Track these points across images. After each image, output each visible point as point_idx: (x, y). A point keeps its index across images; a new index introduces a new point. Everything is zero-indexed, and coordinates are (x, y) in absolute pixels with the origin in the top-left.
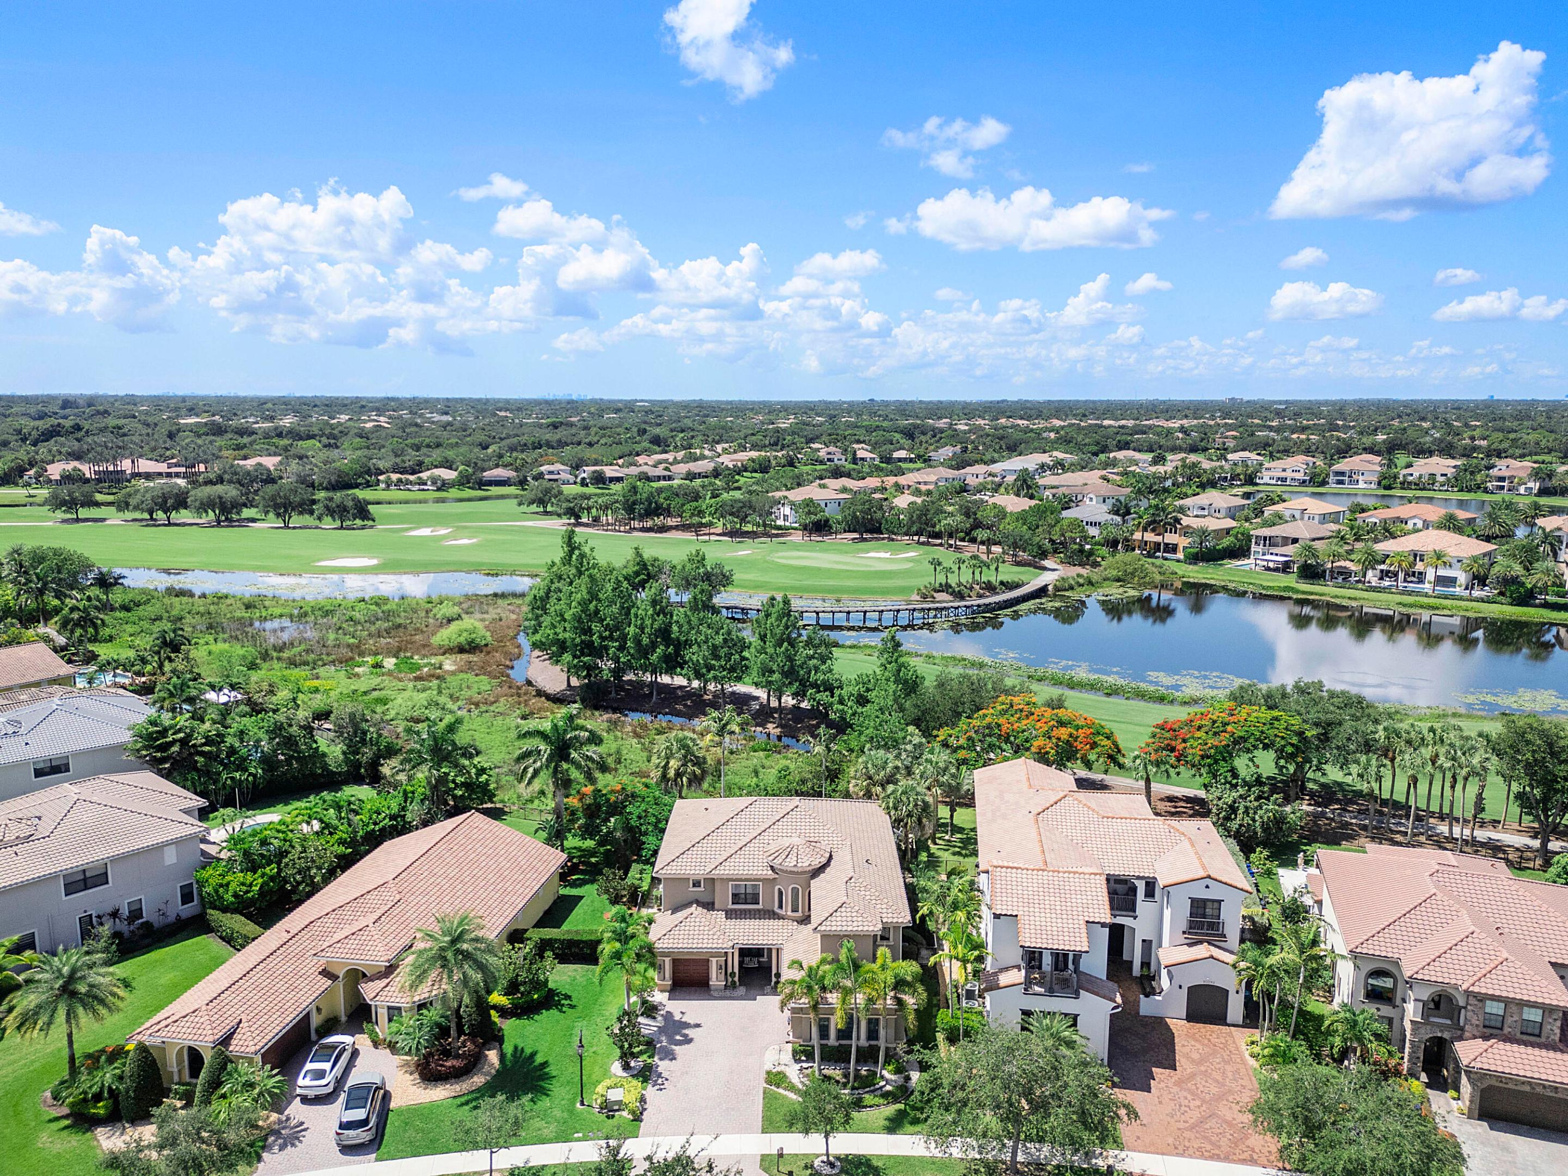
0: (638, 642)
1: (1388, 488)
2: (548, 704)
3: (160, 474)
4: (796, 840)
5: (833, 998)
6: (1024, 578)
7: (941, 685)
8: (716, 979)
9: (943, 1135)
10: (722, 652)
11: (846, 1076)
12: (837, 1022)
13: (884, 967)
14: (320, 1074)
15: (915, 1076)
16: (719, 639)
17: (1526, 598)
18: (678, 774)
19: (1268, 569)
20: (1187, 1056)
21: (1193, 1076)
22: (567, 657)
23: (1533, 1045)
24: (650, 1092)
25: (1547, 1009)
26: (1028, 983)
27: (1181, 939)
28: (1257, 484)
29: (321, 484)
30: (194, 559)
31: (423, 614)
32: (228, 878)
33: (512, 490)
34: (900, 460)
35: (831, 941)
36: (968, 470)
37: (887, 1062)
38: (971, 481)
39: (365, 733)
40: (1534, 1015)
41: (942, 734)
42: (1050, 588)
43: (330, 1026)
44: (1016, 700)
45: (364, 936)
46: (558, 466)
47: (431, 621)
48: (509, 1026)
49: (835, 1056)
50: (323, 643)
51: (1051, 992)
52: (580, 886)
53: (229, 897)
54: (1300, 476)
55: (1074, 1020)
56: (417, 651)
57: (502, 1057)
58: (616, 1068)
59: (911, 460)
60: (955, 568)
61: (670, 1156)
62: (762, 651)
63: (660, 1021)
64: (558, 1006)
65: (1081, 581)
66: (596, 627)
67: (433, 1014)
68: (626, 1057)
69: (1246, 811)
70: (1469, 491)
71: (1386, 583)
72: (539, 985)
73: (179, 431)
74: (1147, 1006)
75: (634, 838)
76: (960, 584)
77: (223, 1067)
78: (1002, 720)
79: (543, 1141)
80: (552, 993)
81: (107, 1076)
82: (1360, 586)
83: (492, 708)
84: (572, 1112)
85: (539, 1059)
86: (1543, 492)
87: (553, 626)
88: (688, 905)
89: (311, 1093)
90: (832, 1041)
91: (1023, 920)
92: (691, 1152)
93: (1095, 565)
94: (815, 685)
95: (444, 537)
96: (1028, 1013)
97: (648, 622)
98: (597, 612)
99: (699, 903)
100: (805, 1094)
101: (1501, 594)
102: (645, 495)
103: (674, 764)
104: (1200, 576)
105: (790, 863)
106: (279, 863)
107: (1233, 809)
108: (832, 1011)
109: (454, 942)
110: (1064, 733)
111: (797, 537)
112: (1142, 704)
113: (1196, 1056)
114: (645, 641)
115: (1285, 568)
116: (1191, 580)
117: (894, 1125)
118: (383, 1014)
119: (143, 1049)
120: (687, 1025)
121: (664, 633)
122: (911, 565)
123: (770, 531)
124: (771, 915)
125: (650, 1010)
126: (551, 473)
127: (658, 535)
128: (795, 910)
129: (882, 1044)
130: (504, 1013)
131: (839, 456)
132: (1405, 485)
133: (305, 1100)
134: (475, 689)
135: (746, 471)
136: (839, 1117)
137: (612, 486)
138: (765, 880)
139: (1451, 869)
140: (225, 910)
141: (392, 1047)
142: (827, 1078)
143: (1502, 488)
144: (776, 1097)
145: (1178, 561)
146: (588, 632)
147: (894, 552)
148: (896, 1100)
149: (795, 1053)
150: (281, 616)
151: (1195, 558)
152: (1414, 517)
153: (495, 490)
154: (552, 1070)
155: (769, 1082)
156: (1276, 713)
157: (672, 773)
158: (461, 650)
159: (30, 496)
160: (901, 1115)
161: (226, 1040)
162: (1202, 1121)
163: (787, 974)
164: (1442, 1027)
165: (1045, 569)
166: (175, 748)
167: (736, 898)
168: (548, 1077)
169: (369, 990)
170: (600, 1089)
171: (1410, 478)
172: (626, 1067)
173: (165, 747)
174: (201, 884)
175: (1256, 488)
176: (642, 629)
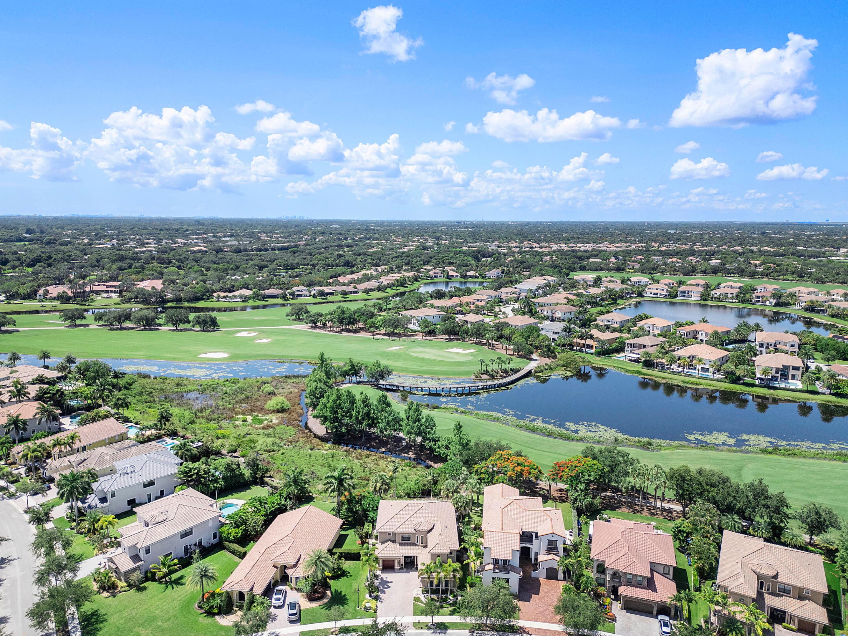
0: (357, 418)
1: (705, 300)
2: (320, 442)
3: (103, 291)
4: (423, 520)
5: (434, 574)
6: (521, 366)
7: (477, 444)
8: (397, 566)
9: (465, 616)
10: (392, 424)
11: (438, 598)
12: (435, 582)
13: (450, 566)
14: (279, 599)
15: (459, 598)
16: (390, 419)
17: (736, 380)
18: (380, 489)
19: (631, 360)
20: (543, 591)
21: (544, 597)
22: (328, 423)
23: (639, 588)
24: (379, 603)
25: (644, 577)
26: (494, 569)
27: (545, 552)
28: (643, 296)
29: (185, 299)
30: (142, 353)
31: (256, 389)
32: (230, 531)
33: (279, 301)
34: (471, 277)
35: (434, 556)
36: (503, 289)
37: (451, 594)
38: (504, 297)
39: (258, 465)
40: (640, 579)
41: (476, 467)
42: (533, 371)
43: (276, 583)
44: (503, 453)
45: (286, 554)
46: (301, 288)
47: (261, 393)
48: (332, 582)
49: (435, 592)
50: (217, 407)
51: (501, 572)
52: (347, 530)
53: (232, 538)
54: (664, 293)
55: (507, 581)
56: (260, 412)
57: (331, 593)
58: (367, 596)
59: (476, 277)
60: (490, 364)
61: (390, 622)
62: (408, 425)
63: (379, 581)
64: (346, 575)
65: (546, 367)
66: (340, 411)
67: (310, 580)
68: (371, 593)
69: (580, 501)
70: (743, 303)
71: (680, 369)
72: (340, 569)
73: (102, 258)
74: (534, 574)
75: (365, 513)
76: (492, 371)
77: (253, 598)
78: (498, 462)
79: (348, 619)
80: (344, 571)
81: (218, 601)
82: (668, 371)
83: (298, 444)
84: (355, 610)
85: (343, 594)
86: (777, 305)
87: (322, 410)
88: (387, 541)
89: (277, 605)
90: (434, 587)
91: (493, 549)
92: (396, 621)
93: (555, 357)
94: (428, 439)
95: (255, 338)
96: (493, 578)
97: (361, 410)
98: (340, 404)
99: (391, 541)
100: (426, 604)
101: (726, 378)
102: (348, 315)
103: (378, 485)
104: (601, 363)
105: (421, 528)
106: (246, 525)
107: (576, 499)
108: (434, 578)
109: (318, 558)
110: (519, 469)
111: (420, 337)
112: (560, 441)
113: (546, 590)
114: (360, 418)
115: (637, 361)
116: (597, 366)
117: (452, 613)
118: (294, 580)
119: (227, 592)
120: (388, 582)
121: (368, 414)
122: (472, 357)
123: (407, 334)
124: (414, 545)
125: (376, 576)
126: (298, 291)
127: (354, 335)
128: (422, 543)
129: (449, 588)
130: (331, 578)
131: (440, 274)
132: (713, 299)
133: (275, 607)
134: (289, 434)
135: (394, 286)
136: (436, 611)
137: (328, 297)
138: (412, 533)
139: (630, 530)
140: (230, 542)
141: (299, 590)
142: (433, 599)
143: (759, 301)
144: (417, 605)
145: (592, 354)
146: (336, 412)
147: (465, 348)
148: (453, 606)
149: (423, 591)
150: (194, 390)
151: (600, 354)
152: (701, 331)
153: (271, 301)
154: (348, 597)
155: (415, 600)
156: (595, 462)
157: (378, 488)
158: (278, 411)
159: (43, 306)
160: (455, 610)
161: (252, 589)
162: (544, 611)
163: (420, 568)
164: (616, 582)
165: (531, 359)
166: (195, 476)
167: (403, 539)
168: (346, 599)
169: (289, 572)
170: (364, 603)
171: (716, 295)
172: (370, 596)
173: (191, 476)
174: (221, 533)
175: (643, 299)
176: (359, 412)
